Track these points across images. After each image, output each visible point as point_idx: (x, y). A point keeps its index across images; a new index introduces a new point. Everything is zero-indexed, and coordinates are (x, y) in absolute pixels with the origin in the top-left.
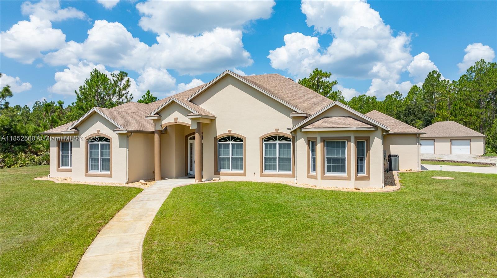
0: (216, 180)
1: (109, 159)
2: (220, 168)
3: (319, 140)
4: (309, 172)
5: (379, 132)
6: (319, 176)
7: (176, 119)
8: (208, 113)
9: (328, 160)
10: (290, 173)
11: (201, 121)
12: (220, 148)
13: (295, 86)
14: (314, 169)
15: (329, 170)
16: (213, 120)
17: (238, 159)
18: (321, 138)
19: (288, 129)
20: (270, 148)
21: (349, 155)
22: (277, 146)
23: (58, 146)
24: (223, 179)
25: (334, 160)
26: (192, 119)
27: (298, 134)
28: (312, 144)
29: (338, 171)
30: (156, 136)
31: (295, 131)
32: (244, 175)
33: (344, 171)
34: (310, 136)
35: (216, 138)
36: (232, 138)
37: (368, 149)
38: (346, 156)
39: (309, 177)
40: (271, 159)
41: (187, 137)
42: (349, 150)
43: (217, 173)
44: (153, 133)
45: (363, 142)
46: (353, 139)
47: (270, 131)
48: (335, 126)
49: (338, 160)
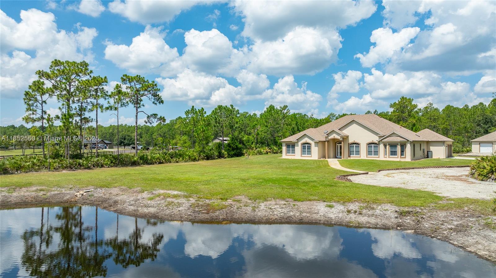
0: (349, 158)
1: (310, 151)
2: (350, 155)
3: (387, 144)
4: (384, 156)
5: (409, 142)
6: (388, 157)
7: (334, 137)
8: (346, 134)
9: (391, 151)
10: (378, 156)
11: (344, 137)
12: (350, 147)
13: (381, 121)
14: (386, 155)
15: (391, 155)
16: (348, 137)
17: (357, 151)
18: (388, 144)
19: (377, 141)
20: (370, 147)
21: (398, 150)
22: (373, 146)
23: (286, 146)
24: (352, 158)
25: (393, 151)
26: (340, 137)
27: (380, 142)
28: (385, 146)
29: (395, 155)
30: (326, 143)
31: (379, 141)
32: (360, 157)
33: (396, 155)
34: (385, 143)
35: (349, 144)
36: (355, 144)
37: (405, 148)
38: (397, 150)
39: (384, 157)
40: (370, 151)
41: (336, 143)
42: (398, 148)
43: (349, 156)
44: (325, 141)
45: (403, 145)
46: (399, 144)
47: (370, 141)
48: (393, 140)
49: (394, 151)
